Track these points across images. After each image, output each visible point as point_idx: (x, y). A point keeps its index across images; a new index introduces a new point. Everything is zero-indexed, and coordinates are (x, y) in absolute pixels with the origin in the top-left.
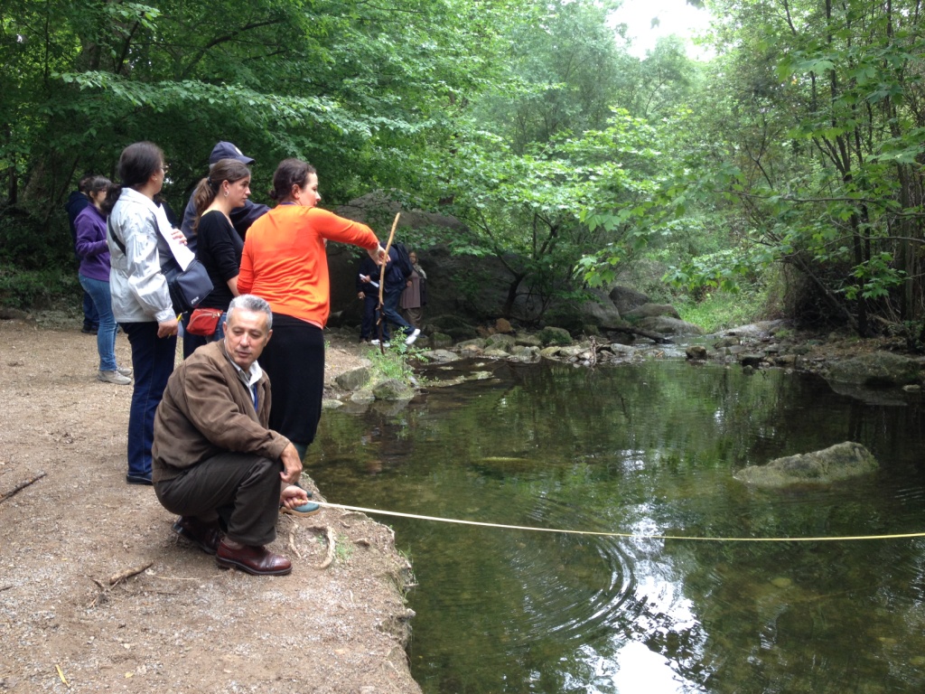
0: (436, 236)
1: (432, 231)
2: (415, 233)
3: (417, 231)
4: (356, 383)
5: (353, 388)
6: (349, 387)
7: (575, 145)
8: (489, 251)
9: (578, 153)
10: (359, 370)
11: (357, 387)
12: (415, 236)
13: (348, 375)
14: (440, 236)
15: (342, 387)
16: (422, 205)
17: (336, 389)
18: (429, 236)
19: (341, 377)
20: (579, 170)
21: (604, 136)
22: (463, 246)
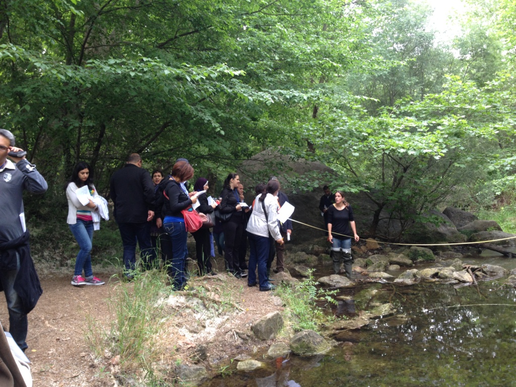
0: (318, 179)
1: (315, 175)
2: (302, 178)
3: (304, 176)
4: (271, 332)
5: (268, 337)
6: (265, 337)
7: (418, 106)
8: (362, 189)
9: (420, 111)
10: (273, 317)
11: (272, 336)
12: (303, 180)
13: (263, 324)
14: (321, 179)
15: (257, 337)
16: (305, 156)
17: (252, 339)
18: (313, 179)
19: (256, 326)
20: (425, 123)
21: (440, 98)
22: (342, 186)
